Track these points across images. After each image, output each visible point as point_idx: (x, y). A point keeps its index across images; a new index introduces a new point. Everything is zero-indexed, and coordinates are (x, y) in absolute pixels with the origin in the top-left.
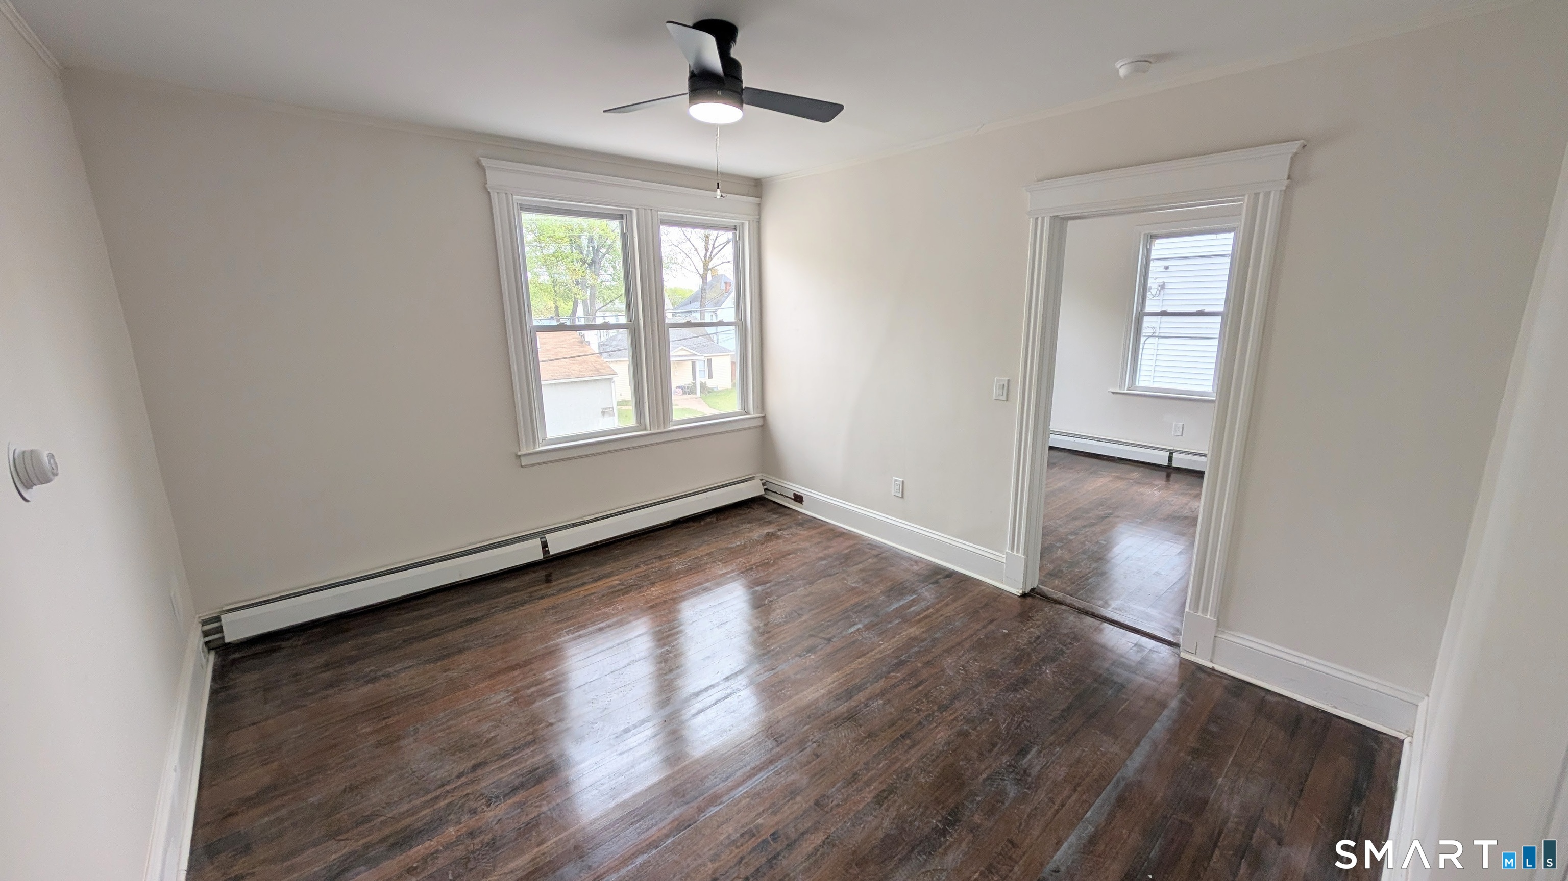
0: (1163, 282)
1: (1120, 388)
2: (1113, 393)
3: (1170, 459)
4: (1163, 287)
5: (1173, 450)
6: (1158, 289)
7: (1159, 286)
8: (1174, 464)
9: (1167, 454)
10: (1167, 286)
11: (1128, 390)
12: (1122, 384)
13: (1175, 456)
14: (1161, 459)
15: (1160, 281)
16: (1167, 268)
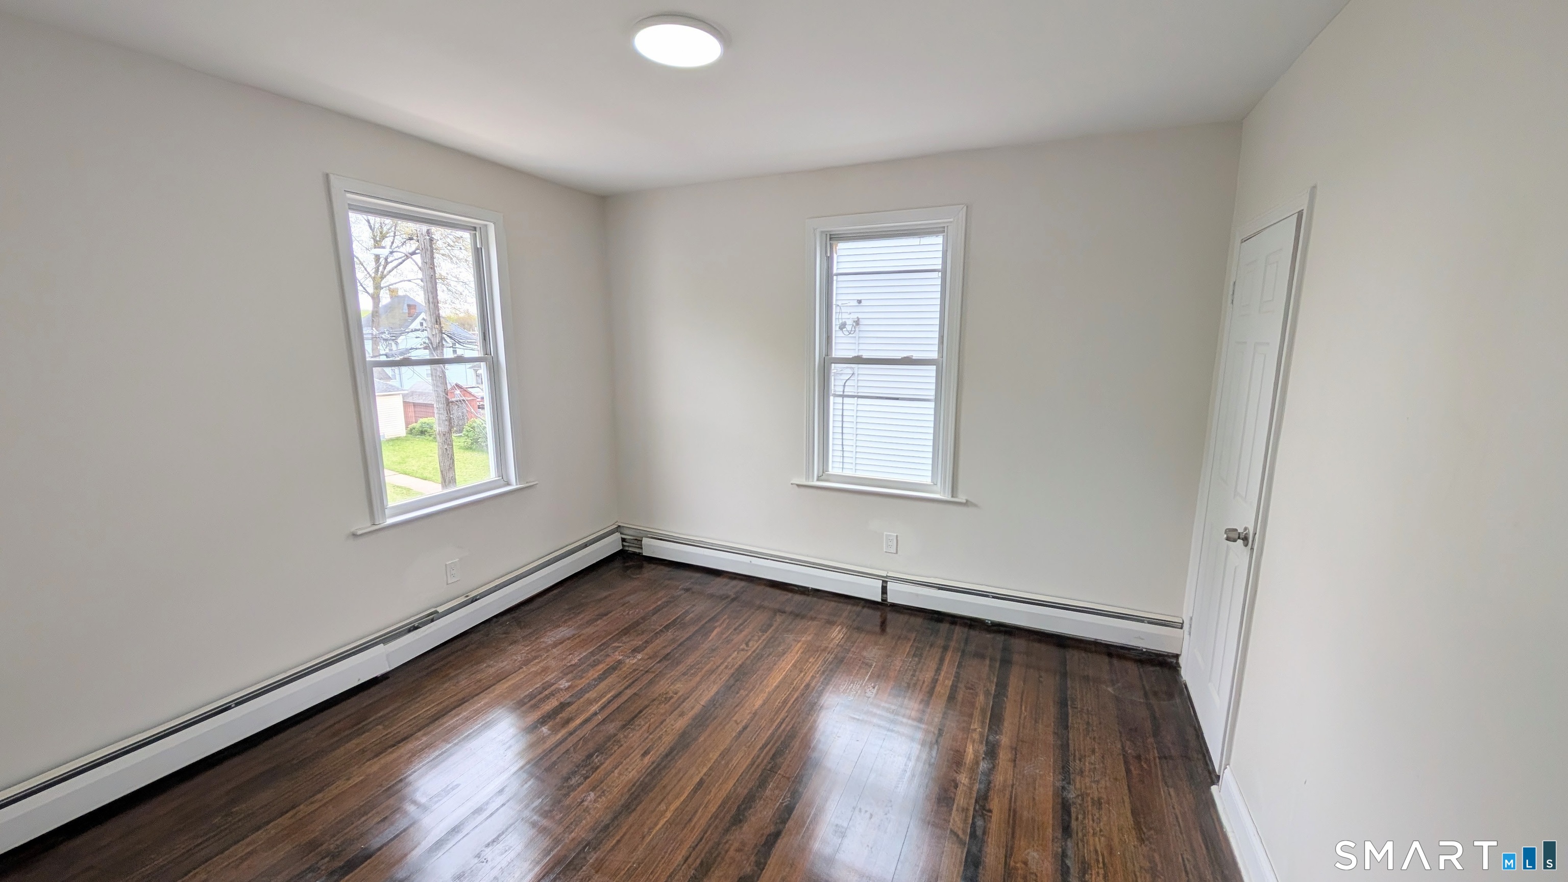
0: (858, 318)
1: (807, 478)
2: (799, 486)
3: (884, 590)
4: (857, 322)
5: (887, 577)
6: (853, 325)
7: (854, 322)
8: (891, 599)
9: (879, 584)
10: (862, 322)
11: (818, 480)
12: (809, 473)
13: (890, 586)
14: (870, 591)
15: (855, 316)
16: (860, 302)
